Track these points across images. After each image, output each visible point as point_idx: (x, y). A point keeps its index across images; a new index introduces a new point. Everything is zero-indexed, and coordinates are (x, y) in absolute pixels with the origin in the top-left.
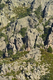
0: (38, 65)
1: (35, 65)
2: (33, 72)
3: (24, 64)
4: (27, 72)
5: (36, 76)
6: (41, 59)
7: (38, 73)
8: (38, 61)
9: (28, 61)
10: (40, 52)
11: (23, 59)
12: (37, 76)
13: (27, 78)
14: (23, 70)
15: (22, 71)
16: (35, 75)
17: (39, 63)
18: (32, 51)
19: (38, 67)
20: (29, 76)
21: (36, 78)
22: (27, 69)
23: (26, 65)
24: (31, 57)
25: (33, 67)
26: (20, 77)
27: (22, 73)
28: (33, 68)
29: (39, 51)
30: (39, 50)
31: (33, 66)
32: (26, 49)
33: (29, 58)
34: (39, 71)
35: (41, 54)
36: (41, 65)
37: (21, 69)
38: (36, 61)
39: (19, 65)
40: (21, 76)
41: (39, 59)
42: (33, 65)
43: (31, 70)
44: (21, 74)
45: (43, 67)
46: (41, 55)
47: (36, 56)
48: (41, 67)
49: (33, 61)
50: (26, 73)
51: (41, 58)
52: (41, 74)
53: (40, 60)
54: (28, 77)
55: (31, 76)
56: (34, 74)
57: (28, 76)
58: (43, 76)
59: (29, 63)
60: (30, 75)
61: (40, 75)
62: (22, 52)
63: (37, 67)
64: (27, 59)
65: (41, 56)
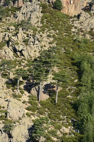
0: (37, 32)
1: (31, 32)
2: (26, 45)
3: (11, 31)
4: (17, 44)
5: (33, 51)
6: (42, 22)
7: (35, 46)
8: (36, 25)
9: (18, 25)
10: (41, 10)
11: (9, 21)
12: (35, 51)
13: (17, 54)
14: (10, 40)
15: (8, 42)
16: (32, 49)
17: (39, 29)
18: (27, 7)
19: (37, 36)
20: (21, 52)
21: (32, 55)
22: (16, 39)
23: (16, 33)
24: (23, 19)
25: (27, 36)
26: (4, 53)
27: (8, 46)
28: (27, 38)
29: (38, 6)
30: (39, 4)
31: (28, 34)
32: (14, 3)
33: (20, 19)
34: (38, 42)
35: (41, 12)
36: (41, 33)
37: (7, 39)
38: (34, 24)
39: (2, 32)
40: (6, 51)
41: (38, 22)
42: (27, 32)
43: (24, 41)
44: (6, 47)
45: (44, 35)
46: (41, 15)
47: (33, 16)
48: (41, 36)
49: (28, 25)
50: (16, 46)
51: (42, 20)
52: (42, 47)
53: (40, 23)
54: (19, 53)
55: (23, 52)
56: (28, 48)
57: (19, 51)
58: (45, 51)
59: (21, 29)
60: (22, 50)
61: (40, 49)
62: (8, 8)
63: (34, 36)
64: (16, 21)
65: (43, 16)
